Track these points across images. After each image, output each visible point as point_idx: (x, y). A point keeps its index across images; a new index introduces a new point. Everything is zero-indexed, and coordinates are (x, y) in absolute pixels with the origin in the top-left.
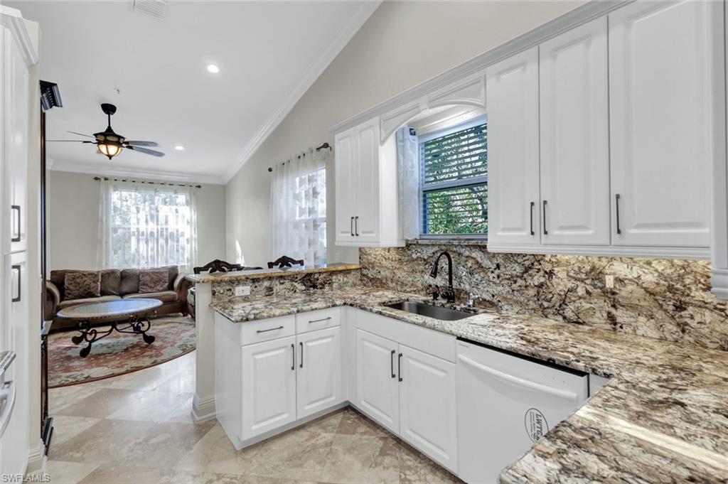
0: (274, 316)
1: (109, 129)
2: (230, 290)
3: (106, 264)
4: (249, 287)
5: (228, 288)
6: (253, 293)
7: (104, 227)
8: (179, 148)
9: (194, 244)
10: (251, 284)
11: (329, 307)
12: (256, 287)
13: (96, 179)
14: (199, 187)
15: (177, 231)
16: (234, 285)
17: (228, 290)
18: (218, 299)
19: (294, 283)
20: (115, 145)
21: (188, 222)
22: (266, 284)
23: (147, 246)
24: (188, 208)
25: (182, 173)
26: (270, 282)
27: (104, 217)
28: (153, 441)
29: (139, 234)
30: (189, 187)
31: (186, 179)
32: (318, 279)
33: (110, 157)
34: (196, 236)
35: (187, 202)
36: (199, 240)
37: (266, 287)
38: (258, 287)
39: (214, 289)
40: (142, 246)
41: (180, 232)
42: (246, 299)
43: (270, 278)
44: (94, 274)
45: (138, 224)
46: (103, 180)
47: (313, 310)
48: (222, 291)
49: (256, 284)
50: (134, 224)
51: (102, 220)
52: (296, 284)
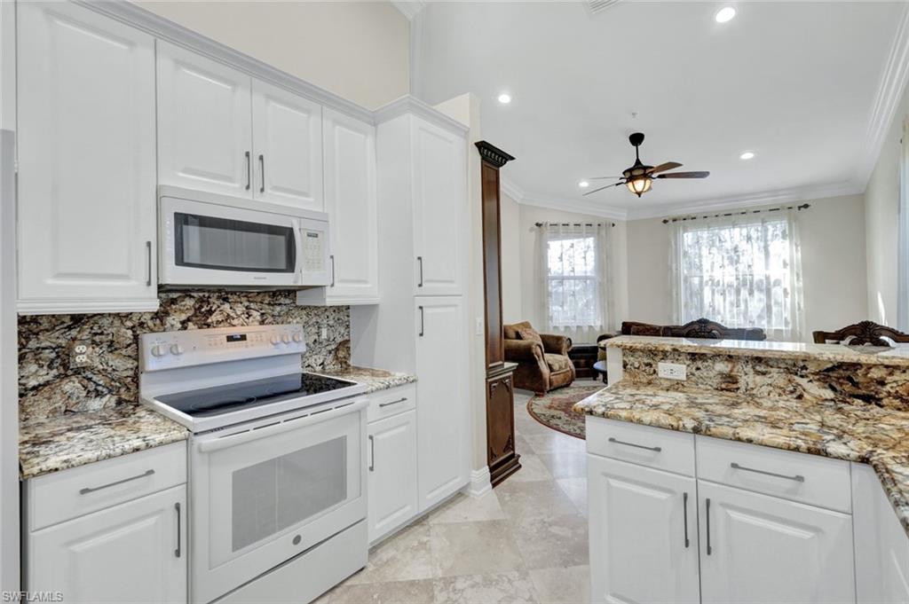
0: (640, 422)
1: (638, 162)
2: (650, 365)
3: (678, 319)
4: (685, 366)
5: (646, 361)
6: (694, 378)
7: (674, 275)
8: (747, 156)
9: (800, 299)
10: (688, 362)
11: (797, 449)
12: (698, 369)
13: (665, 222)
14: (806, 206)
15: (767, 278)
16: (657, 359)
17: (647, 365)
18: (630, 376)
19: (798, 379)
20: (641, 179)
21: (785, 265)
22: (722, 367)
23: (725, 300)
24: (787, 242)
25: (774, 192)
26: (730, 365)
27: (674, 265)
28: (554, 529)
29: (713, 284)
30: (787, 211)
31: (783, 199)
32: (882, 383)
33: (639, 194)
34: (801, 284)
35: (784, 232)
36: (808, 293)
37: (721, 374)
38: (703, 370)
39: (625, 359)
40: (718, 298)
41: (772, 280)
42: (676, 386)
43: (730, 357)
44: (655, 329)
45: (712, 270)
46: (671, 222)
47: (739, 440)
48: (637, 365)
49: (699, 364)
50: (707, 271)
51: (671, 269)
52: (803, 382)
